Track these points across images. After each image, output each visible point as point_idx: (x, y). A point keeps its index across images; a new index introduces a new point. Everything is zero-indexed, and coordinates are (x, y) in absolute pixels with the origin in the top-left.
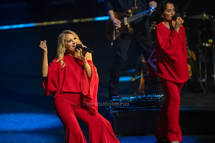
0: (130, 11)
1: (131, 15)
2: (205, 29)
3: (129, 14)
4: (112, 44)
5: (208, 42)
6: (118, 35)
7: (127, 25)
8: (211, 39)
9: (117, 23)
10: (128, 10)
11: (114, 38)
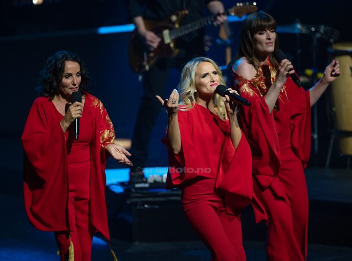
0: (174, 18)
1: (177, 26)
2: (299, 51)
3: (173, 23)
4: (140, 78)
5: (304, 75)
6: (152, 62)
7: (169, 44)
8: (310, 68)
9: (153, 40)
10: (170, 17)
11: (147, 68)
